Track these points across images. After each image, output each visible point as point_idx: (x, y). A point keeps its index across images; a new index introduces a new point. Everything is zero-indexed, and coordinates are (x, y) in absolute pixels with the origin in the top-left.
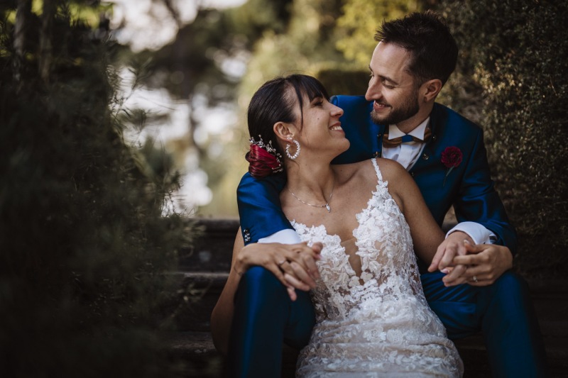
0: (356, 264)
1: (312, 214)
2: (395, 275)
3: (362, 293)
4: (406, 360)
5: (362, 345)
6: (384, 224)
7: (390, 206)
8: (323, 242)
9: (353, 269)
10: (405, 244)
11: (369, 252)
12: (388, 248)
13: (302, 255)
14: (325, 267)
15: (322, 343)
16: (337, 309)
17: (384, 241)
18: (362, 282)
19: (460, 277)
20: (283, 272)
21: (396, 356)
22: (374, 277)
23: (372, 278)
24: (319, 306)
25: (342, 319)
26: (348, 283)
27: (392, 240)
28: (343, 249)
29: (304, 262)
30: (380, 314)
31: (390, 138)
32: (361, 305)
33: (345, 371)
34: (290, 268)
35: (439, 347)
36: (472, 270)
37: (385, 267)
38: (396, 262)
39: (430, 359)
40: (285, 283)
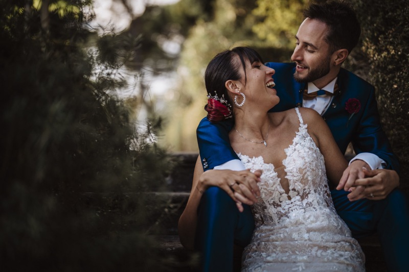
0: (285, 184)
1: (253, 149)
2: (314, 192)
3: (290, 206)
4: (324, 254)
5: (292, 243)
6: (305, 156)
7: (309, 142)
8: (261, 169)
9: (283, 189)
10: (320, 170)
11: (294, 176)
12: (308, 173)
13: (248, 179)
14: (263, 187)
15: (262, 242)
16: (271, 218)
17: (306, 168)
18: (289, 198)
19: (360, 194)
20: (234, 191)
21: (317, 251)
22: (298, 194)
23: (297, 195)
24: (257, 216)
25: (275, 224)
26: (279, 199)
27: (312, 167)
28: (276, 174)
29: (249, 184)
30: (304, 221)
31: (309, 93)
32: (289, 215)
33: (279, 262)
34: (239, 188)
35: (347, 243)
36: (369, 189)
37: (307, 187)
38: (314, 183)
39: (342, 253)
40: (234, 199)
